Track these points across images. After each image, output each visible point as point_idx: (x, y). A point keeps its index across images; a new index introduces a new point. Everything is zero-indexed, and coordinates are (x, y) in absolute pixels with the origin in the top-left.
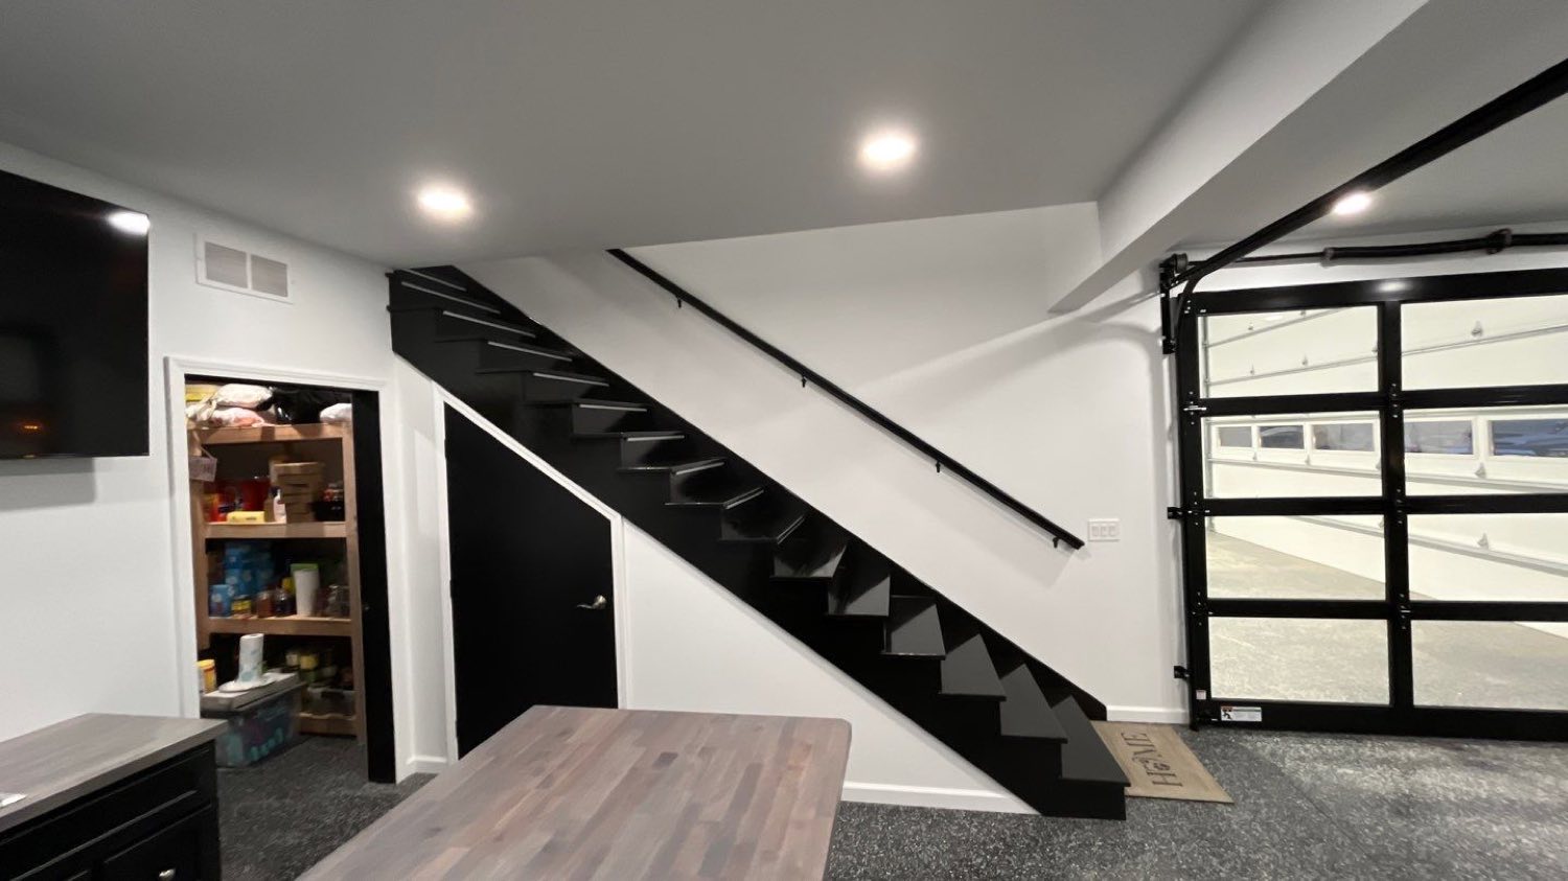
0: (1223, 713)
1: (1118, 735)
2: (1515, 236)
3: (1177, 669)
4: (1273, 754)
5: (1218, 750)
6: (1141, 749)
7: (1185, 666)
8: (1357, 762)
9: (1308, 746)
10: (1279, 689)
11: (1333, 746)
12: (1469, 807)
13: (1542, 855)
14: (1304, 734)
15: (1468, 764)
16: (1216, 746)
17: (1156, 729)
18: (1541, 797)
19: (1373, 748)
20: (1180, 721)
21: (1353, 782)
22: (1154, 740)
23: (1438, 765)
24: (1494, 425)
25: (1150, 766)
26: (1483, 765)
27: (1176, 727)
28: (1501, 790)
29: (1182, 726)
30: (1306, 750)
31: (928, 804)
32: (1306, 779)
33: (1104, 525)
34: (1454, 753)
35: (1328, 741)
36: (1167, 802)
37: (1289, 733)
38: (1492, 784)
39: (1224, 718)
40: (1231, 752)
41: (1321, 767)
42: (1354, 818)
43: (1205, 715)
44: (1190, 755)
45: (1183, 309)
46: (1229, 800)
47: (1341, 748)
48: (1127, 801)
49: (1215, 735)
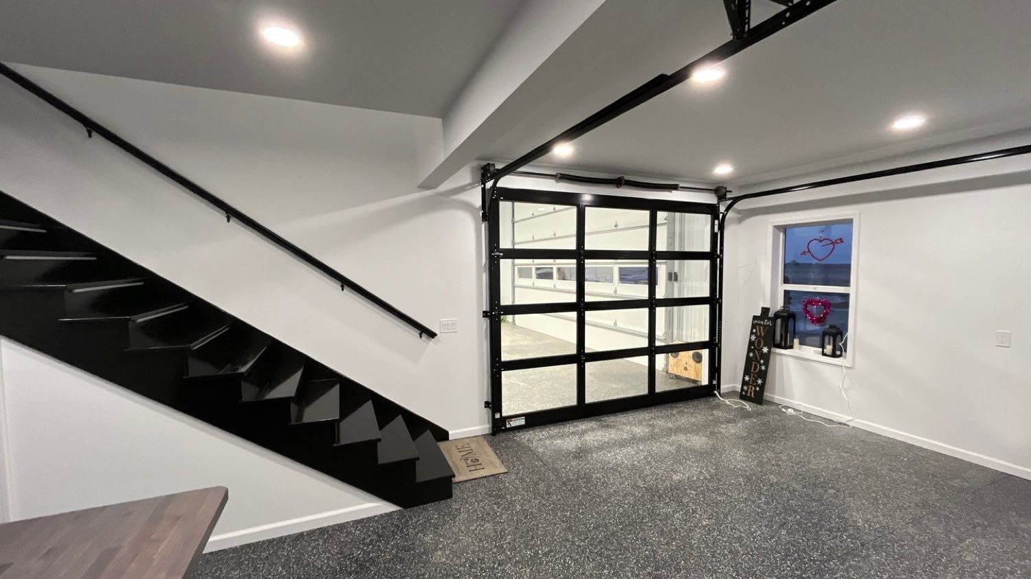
0: (507, 423)
1: (454, 448)
2: (626, 181)
3: (486, 403)
4: (528, 441)
5: (503, 445)
6: (465, 453)
7: (490, 401)
8: (562, 437)
9: (544, 433)
10: (535, 405)
11: (554, 430)
12: (602, 447)
13: (623, 463)
14: (543, 427)
15: (603, 426)
16: (503, 442)
17: (474, 439)
18: (625, 436)
19: (570, 428)
20: (487, 432)
21: (560, 447)
22: (473, 446)
23: (593, 429)
24: (621, 269)
25: (469, 462)
26: (607, 426)
27: (484, 436)
28: (613, 436)
29: (488, 434)
30: (543, 435)
31: (325, 525)
32: (541, 450)
33: (449, 322)
34: (598, 423)
35: (552, 428)
36: (475, 481)
37: (537, 427)
38: (610, 434)
39: (508, 426)
40: (509, 444)
41: (548, 442)
42: (558, 465)
43: (499, 426)
44: (489, 450)
45: (493, 196)
46: (506, 471)
47: (557, 431)
48: (454, 486)
49: (502, 436)
